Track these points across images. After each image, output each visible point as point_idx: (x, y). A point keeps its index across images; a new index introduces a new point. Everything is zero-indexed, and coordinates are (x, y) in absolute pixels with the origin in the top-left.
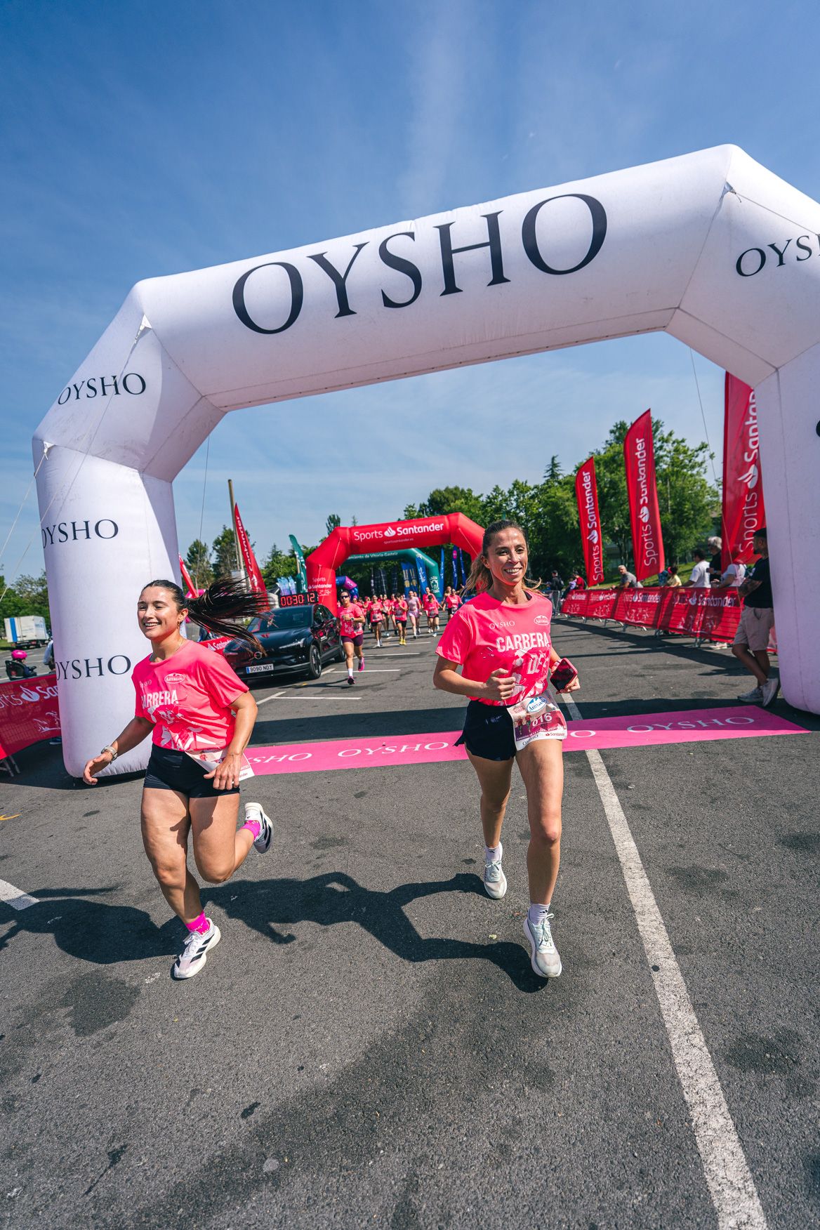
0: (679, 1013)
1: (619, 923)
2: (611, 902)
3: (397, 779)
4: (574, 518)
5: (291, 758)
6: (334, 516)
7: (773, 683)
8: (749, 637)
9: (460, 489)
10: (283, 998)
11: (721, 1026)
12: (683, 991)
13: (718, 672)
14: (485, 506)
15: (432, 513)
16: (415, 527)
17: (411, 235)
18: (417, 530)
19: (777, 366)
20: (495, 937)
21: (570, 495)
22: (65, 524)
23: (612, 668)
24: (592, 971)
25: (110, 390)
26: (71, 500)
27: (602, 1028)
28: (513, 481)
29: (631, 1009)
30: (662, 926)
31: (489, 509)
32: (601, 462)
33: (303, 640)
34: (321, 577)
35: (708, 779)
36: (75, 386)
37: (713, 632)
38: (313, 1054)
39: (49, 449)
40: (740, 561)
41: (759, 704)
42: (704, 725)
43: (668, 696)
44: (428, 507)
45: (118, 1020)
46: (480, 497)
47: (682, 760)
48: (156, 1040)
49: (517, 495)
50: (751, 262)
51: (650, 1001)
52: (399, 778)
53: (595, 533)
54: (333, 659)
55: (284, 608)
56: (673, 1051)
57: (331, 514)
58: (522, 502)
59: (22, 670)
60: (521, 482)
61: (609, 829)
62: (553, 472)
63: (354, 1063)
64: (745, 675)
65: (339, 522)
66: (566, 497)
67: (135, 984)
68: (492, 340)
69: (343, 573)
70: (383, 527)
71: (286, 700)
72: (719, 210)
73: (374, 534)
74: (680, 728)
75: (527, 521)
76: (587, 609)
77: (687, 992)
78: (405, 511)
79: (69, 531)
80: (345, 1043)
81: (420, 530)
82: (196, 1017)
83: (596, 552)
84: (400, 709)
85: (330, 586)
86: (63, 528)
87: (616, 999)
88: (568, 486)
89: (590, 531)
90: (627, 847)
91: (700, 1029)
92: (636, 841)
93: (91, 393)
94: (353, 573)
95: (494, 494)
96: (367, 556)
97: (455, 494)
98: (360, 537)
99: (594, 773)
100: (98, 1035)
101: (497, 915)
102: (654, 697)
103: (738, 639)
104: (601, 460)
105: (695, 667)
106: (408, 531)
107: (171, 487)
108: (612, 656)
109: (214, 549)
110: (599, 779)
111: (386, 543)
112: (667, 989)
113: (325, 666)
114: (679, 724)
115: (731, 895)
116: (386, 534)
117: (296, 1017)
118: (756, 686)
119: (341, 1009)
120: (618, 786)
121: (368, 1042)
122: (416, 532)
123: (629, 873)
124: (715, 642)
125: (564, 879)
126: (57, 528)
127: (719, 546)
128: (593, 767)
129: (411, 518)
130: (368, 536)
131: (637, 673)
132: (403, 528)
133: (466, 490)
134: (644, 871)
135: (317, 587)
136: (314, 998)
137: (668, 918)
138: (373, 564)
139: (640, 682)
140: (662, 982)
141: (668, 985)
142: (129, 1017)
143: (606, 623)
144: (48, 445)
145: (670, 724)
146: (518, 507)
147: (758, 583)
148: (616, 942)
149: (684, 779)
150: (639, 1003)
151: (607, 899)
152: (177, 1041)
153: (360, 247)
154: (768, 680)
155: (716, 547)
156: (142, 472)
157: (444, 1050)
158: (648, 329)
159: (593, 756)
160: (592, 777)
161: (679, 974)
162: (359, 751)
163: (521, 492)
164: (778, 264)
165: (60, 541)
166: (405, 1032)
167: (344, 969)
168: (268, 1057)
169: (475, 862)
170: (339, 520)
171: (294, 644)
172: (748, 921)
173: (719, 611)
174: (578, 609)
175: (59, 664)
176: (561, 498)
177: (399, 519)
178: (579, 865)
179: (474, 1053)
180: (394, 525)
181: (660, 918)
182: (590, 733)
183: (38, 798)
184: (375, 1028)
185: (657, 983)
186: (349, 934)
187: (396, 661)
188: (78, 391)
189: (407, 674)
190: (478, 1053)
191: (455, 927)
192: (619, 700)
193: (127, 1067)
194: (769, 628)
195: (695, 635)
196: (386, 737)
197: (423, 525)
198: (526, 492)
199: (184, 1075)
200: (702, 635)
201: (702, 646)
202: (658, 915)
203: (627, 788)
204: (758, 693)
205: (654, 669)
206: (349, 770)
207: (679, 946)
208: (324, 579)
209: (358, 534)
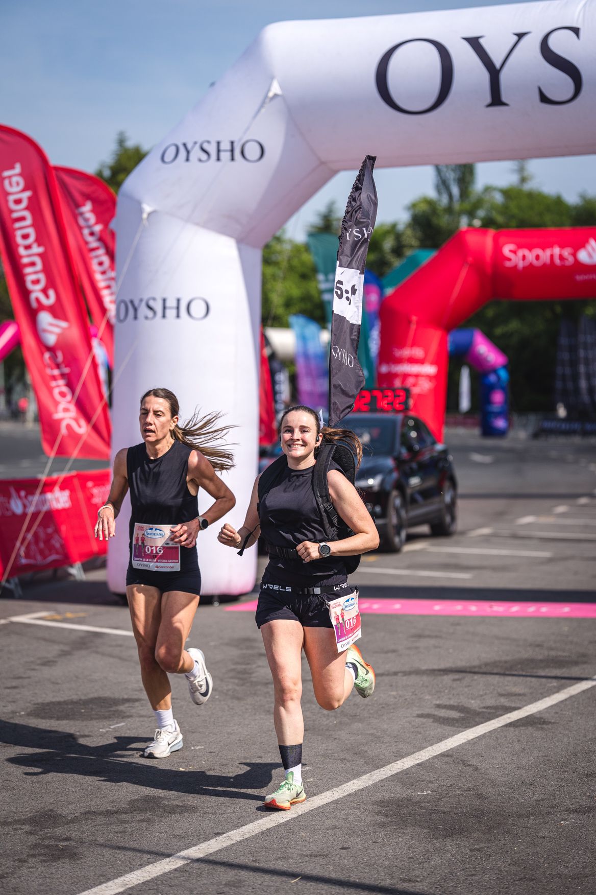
17: (576, 31)
22: (155, 299)
25: (225, 156)
34: (413, 345)
36: (185, 145)
39: (149, 214)
73: (552, 256)
79: (158, 307)
85: (433, 370)
86: (151, 303)
93: (204, 156)
111: (579, 278)
113: (411, 538)
126: (144, 302)
130: (537, 257)
135: (401, 369)
144: (147, 208)
153: (520, 36)
156: (241, 241)
162: (460, 607)
165: (146, 318)
188: (188, 152)
208: (418, 352)
209: (514, 252)
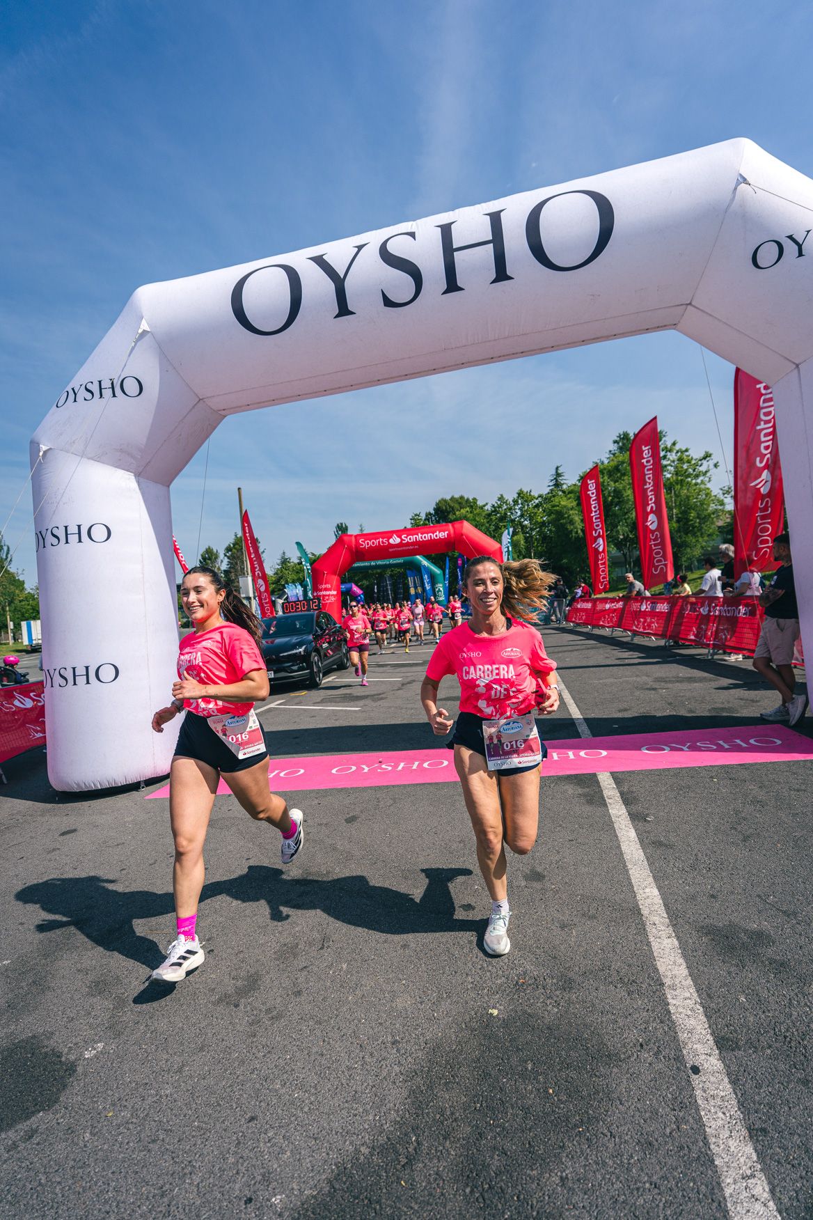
0: (731, 1142)
1: (646, 1001)
2: (635, 970)
3: (391, 802)
4: (579, 527)
5: (282, 774)
6: (342, 524)
7: (800, 700)
8: (771, 650)
9: (466, 498)
10: (240, 1089)
11: (789, 1166)
12: (734, 1110)
13: (736, 686)
14: (489, 515)
15: (438, 522)
16: (419, 534)
17: (413, 236)
18: (421, 538)
19: (797, 363)
20: (495, 1012)
21: (575, 503)
22: (58, 528)
23: (621, 680)
24: (615, 1070)
25: (107, 393)
26: (64, 504)
27: (632, 1161)
28: (517, 490)
29: (668, 1131)
30: (699, 1007)
31: (494, 518)
32: (605, 472)
33: (304, 647)
34: (326, 583)
35: (737, 812)
36: (72, 389)
37: (727, 643)
38: (266, 1179)
39: (45, 452)
40: (753, 569)
41: (785, 723)
42: (726, 746)
43: (683, 712)
44: (434, 516)
45: (44, 1110)
46: (484, 506)
47: (705, 788)
48: (81, 1144)
49: (522, 504)
50: (768, 254)
51: (691, 1120)
52: (394, 800)
53: (600, 541)
54: (335, 666)
55: (286, 615)
56: (729, 1205)
57: (339, 522)
58: (526, 511)
59: (14, 676)
60: (525, 491)
61: (627, 871)
62: (557, 481)
63: (314, 1197)
64: (766, 689)
65: (347, 530)
66: (570, 506)
67: (72, 1057)
68: (495, 340)
69: (350, 580)
70: (389, 534)
71: (285, 709)
72: (732, 203)
73: (379, 542)
74: (699, 749)
75: (532, 529)
76: (593, 618)
77: (739, 1109)
78: (411, 519)
79: (62, 534)
80: (307, 1163)
81: (425, 537)
82: (134, 1111)
83: (602, 560)
84: (398, 722)
85: (335, 593)
86: (55, 531)
87: (648, 1115)
88: (572, 495)
89: (596, 538)
90: (649, 896)
91: (761, 1170)
92: (659, 888)
93: (88, 396)
94: (361, 580)
95: (499, 503)
96: (373, 563)
97: (460, 503)
98: (366, 544)
99: (607, 801)
100: (17, 1131)
101: (499, 981)
102: (668, 713)
103: (759, 652)
104: (605, 469)
105: (710, 680)
106: (412, 538)
107: (169, 491)
108: (621, 667)
109: (225, 555)
110: (613, 808)
111: (391, 550)
112: (712, 1102)
114: (698, 744)
115: (780, 967)
116: (391, 541)
117: (252, 1119)
118: (781, 702)
119: (306, 1109)
120: (635, 817)
121: (336, 1165)
122: (421, 540)
123: (654, 930)
124: (730, 654)
125: (577, 936)
126: (49, 532)
127: (732, 554)
128: (606, 793)
129: (417, 526)
130: (373, 543)
131: (649, 687)
132: (408, 536)
133: (471, 499)
134: (670, 928)
135: (322, 593)
136: (276, 1091)
137: (704, 996)
138: (379, 571)
139: (652, 696)
140: (705, 1091)
141: (713, 1097)
142: (57, 1106)
143: (612, 632)
144: (44, 448)
145: (689, 744)
146: (522, 516)
147: (781, 592)
148: (643, 1027)
149: (709, 810)
150: (678, 1122)
151: (629, 966)
152: (106, 1147)
153: (359, 248)
154: (794, 696)
155: (728, 554)
156: (138, 475)
157: (429, 1183)
158: (658, 327)
159: (605, 780)
160: (605, 805)
161: (726, 1080)
162: (354, 768)
163: (526, 501)
164: (797, 255)
165: (52, 545)
166: (383, 1150)
167: (314, 1050)
168: (211, 1180)
169: (473, 908)
170: (346, 528)
171: (294, 651)
172: (806, 1004)
173: (733, 622)
174: (584, 617)
175: (47, 672)
176: (565, 506)
177: (405, 528)
178: (593, 917)
179: (468, 1190)
180: (399, 533)
181: (695, 995)
182: (601, 753)
183: (19, 812)
184: (346, 1141)
185: (698, 1093)
186: (324, 999)
187: (398, 670)
188: (75, 394)
189: (409, 683)
190: (472, 1191)
191: (449, 997)
192: (630, 716)
193: (40, 1184)
194: (794, 641)
195: (708, 646)
196: (383, 753)
197: (427, 533)
198: (531, 501)
199: (106, 1202)
200: (715, 646)
201: (716, 657)
202: (693, 990)
203: (646, 820)
204: (784, 710)
205: (666, 682)
206: (342, 789)
207: (723, 1038)
208: (329, 586)
209: (364, 542)
